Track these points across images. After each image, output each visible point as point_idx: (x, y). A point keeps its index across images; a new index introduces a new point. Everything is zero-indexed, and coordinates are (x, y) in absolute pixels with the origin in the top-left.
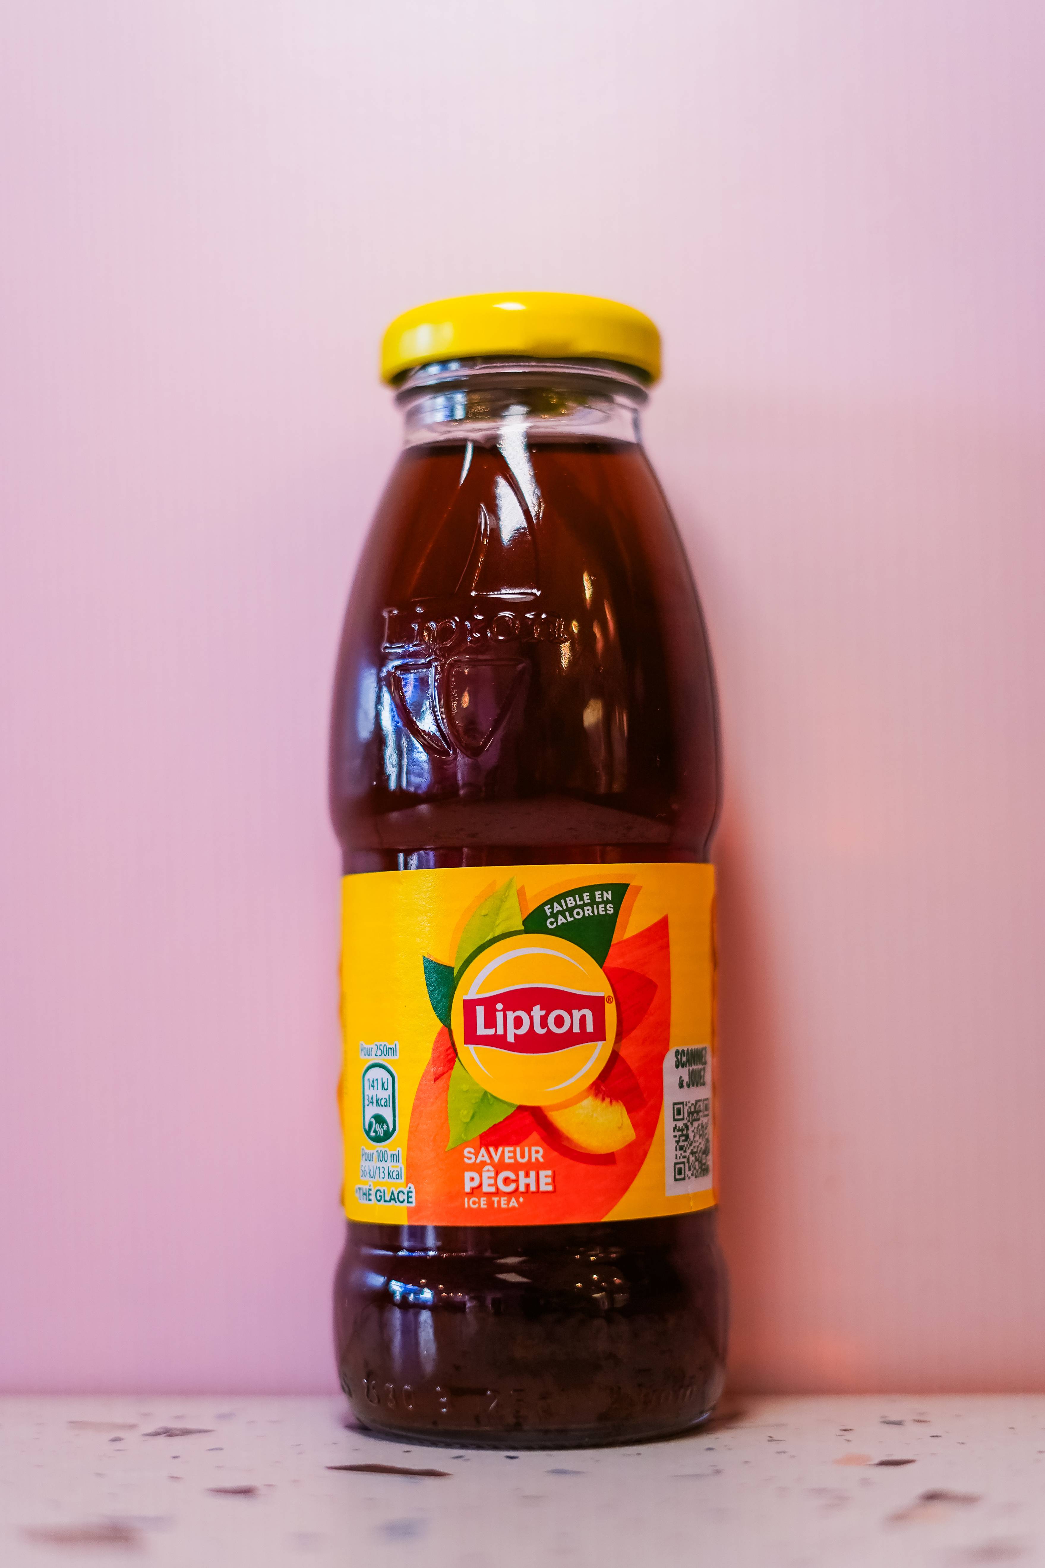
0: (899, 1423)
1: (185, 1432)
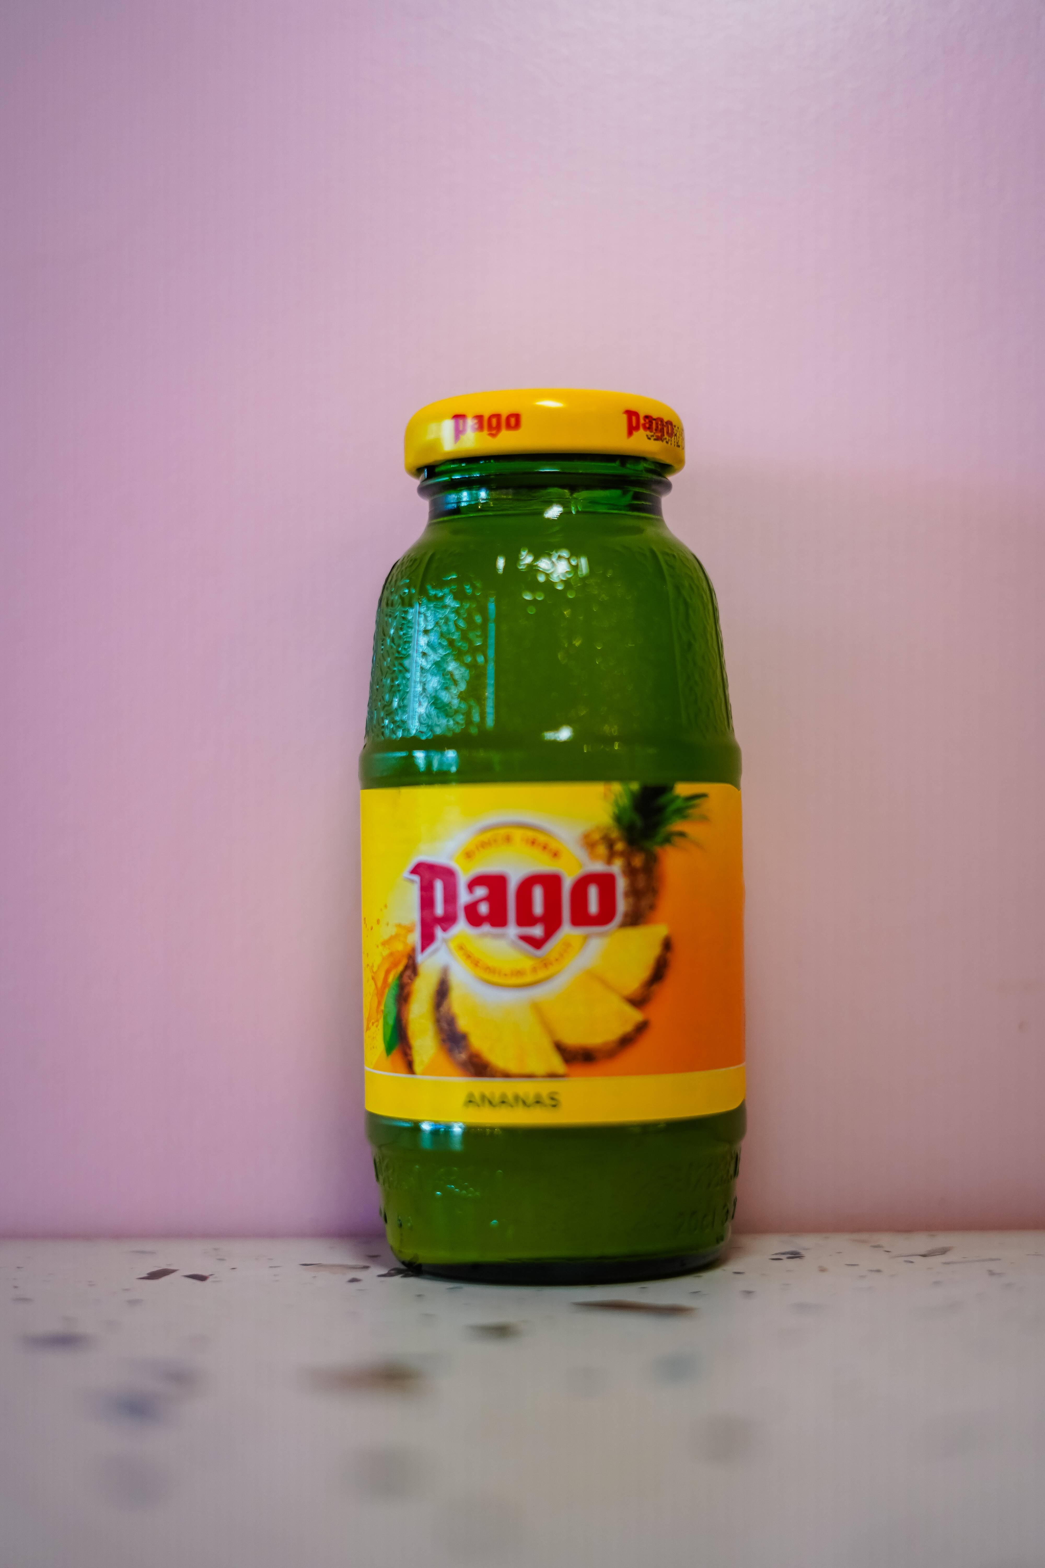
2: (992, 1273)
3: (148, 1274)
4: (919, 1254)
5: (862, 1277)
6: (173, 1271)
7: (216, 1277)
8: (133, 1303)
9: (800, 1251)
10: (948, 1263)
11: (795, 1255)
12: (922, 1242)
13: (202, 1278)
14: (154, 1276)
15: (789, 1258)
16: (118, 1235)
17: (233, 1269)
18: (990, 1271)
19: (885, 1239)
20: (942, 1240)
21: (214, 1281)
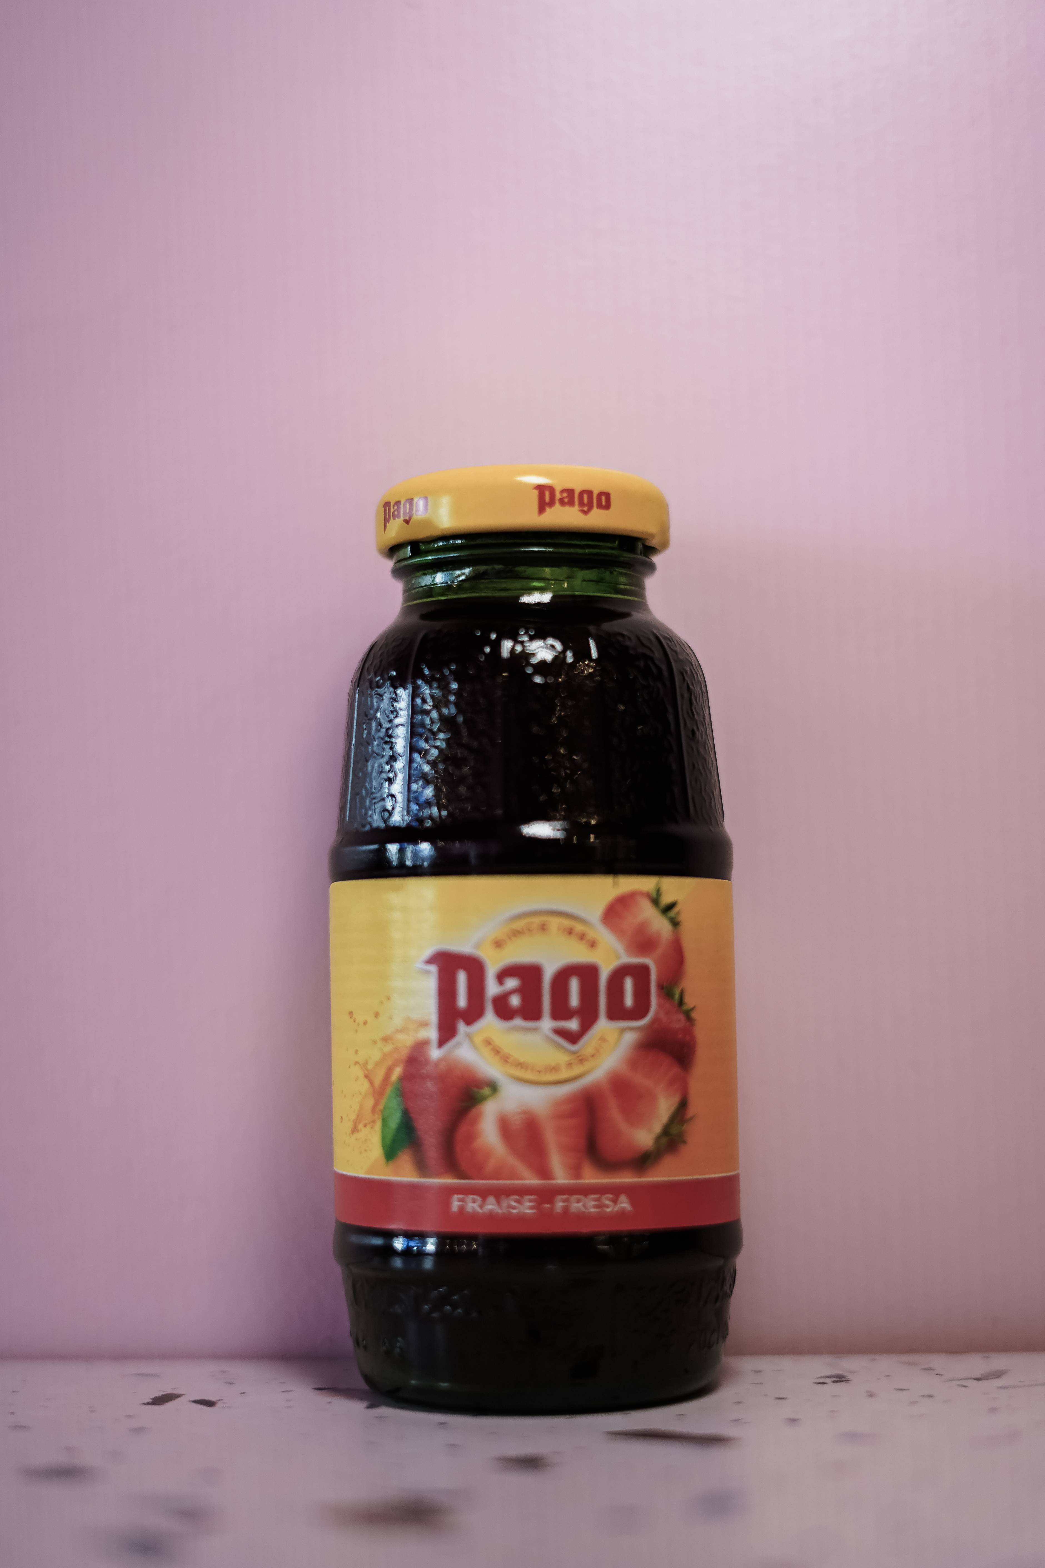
3: (152, 1399)
4: (973, 1377)
5: (913, 1403)
6: (178, 1396)
7: (224, 1403)
8: (138, 1430)
9: (846, 1374)
10: (1005, 1388)
11: (840, 1379)
12: (976, 1364)
13: (210, 1404)
14: (159, 1401)
15: (834, 1382)
16: (120, 1356)
17: (244, 1393)
19: (938, 1362)
20: (999, 1361)
21: (223, 1407)
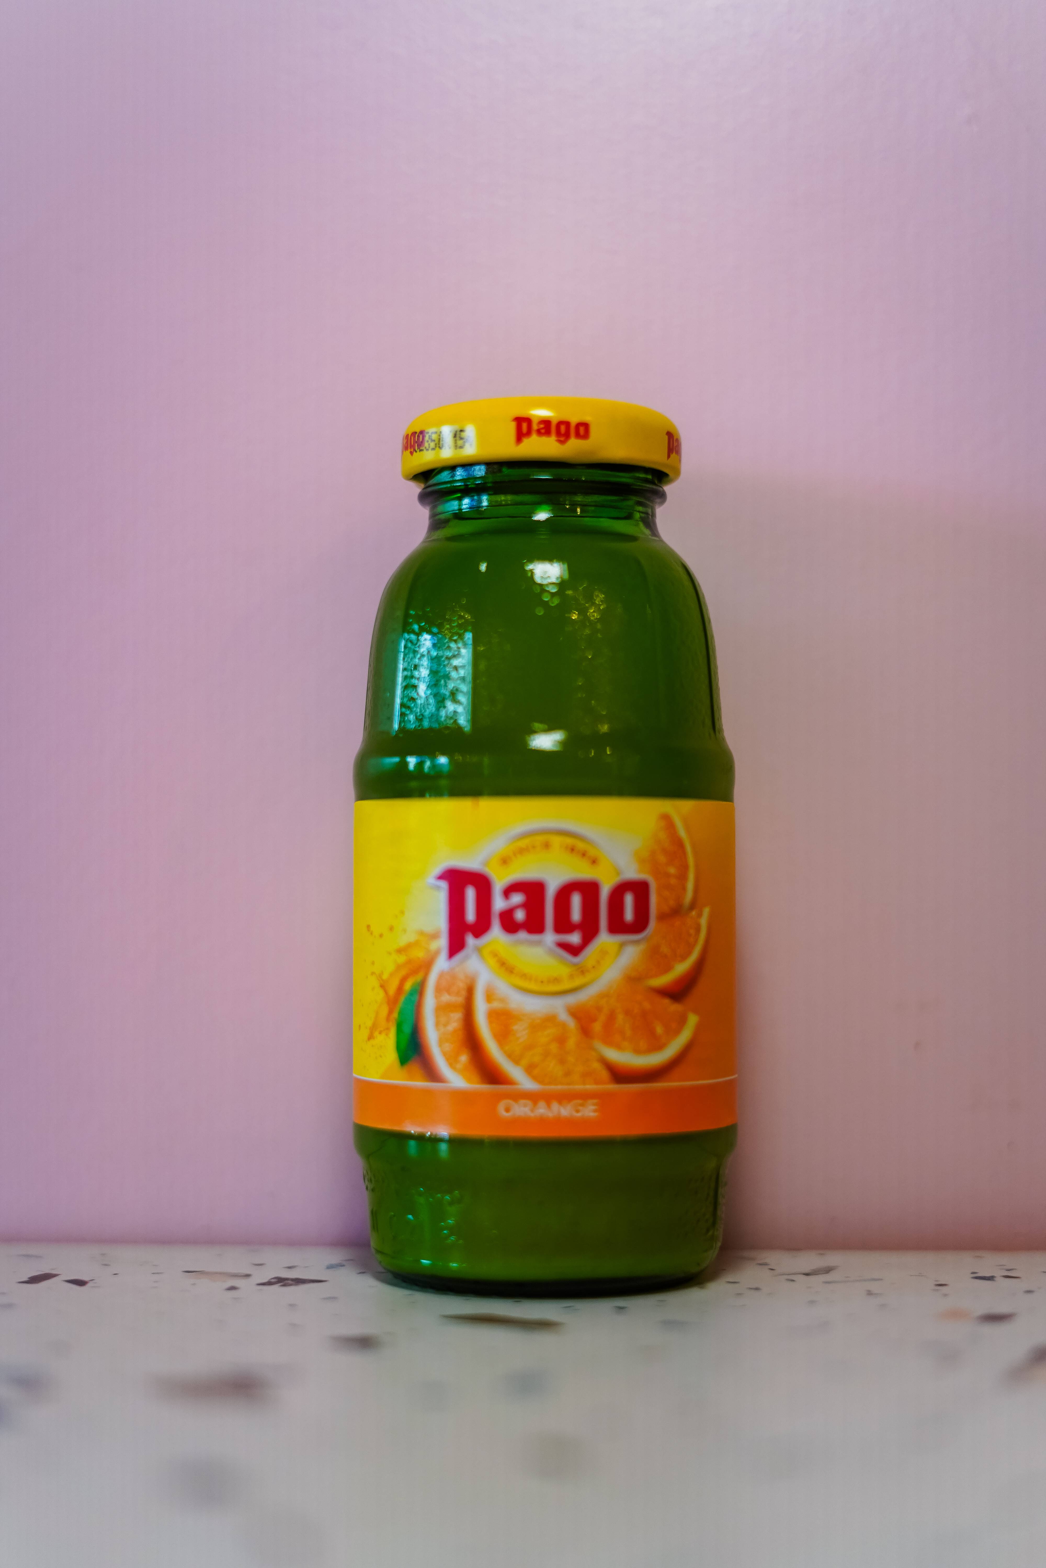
0: (991, 1278)
1: (299, 1281)
2: (869, 1293)
3: (29, 1278)
4: (803, 1272)
5: (739, 1295)
6: (54, 1276)
7: (95, 1283)
8: (6, 1306)
10: (828, 1283)
12: (810, 1260)
13: (80, 1283)
14: (34, 1280)
17: (115, 1274)
18: (869, 1291)
20: (832, 1259)
21: (92, 1287)
